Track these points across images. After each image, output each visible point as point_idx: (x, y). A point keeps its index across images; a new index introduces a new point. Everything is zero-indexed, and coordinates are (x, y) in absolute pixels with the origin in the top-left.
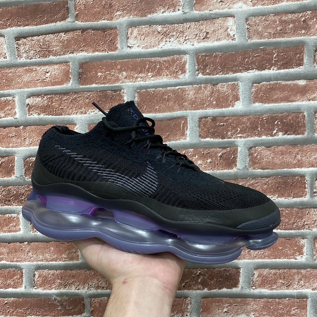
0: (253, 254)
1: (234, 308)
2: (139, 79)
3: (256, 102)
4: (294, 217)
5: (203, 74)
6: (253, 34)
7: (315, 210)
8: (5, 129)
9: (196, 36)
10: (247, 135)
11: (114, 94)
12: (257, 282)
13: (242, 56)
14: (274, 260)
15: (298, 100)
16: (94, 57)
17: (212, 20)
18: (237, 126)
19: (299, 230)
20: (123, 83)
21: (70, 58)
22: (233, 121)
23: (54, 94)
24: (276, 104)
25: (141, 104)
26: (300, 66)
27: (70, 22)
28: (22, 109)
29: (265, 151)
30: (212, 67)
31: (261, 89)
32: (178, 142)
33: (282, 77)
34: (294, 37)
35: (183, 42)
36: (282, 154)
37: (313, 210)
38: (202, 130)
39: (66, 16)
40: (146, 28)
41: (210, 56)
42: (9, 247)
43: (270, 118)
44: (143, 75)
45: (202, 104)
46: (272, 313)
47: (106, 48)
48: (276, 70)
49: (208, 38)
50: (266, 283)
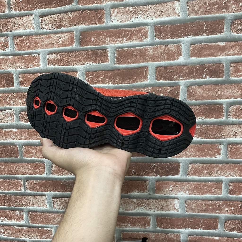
0: (188, 154)
1: (176, 188)
2: (118, 42)
3: (193, 57)
4: (215, 131)
5: (159, 38)
6: (191, 12)
7: (229, 126)
8: (34, 74)
9: (155, 14)
10: (186, 78)
11: (102, 52)
12: (191, 172)
13: (184, 27)
14: (202, 158)
15: (220, 55)
16: (89, 28)
17: (165, 3)
18: (180, 72)
19: (218, 139)
20: (107, 44)
21: (74, 29)
22: (178, 69)
23: (64, 52)
24: (205, 58)
25: (119, 58)
26: (221, 33)
27: (74, 5)
28: (44, 62)
29: (197, 89)
30: (165, 34)
31: (196, 48)
32: (142, 83)
33: (209, 40)
34: (218, 14)
35: (146, 18)
36: (209, 90)
37: (227, 126)
38: (157, 75)
39: (71, 1)
40: (123, 9)
41: (164, 27)
42: (36, 149)
43: (201, 67)
44: (120, 39)
45: (158, 58)
46: (200, 191)
47: (97, 22)
48: (206, 36)
49: (162, 15)
50: (197, 172)
